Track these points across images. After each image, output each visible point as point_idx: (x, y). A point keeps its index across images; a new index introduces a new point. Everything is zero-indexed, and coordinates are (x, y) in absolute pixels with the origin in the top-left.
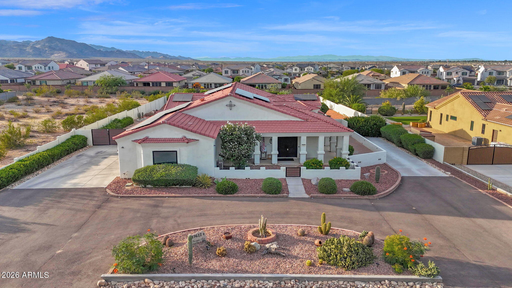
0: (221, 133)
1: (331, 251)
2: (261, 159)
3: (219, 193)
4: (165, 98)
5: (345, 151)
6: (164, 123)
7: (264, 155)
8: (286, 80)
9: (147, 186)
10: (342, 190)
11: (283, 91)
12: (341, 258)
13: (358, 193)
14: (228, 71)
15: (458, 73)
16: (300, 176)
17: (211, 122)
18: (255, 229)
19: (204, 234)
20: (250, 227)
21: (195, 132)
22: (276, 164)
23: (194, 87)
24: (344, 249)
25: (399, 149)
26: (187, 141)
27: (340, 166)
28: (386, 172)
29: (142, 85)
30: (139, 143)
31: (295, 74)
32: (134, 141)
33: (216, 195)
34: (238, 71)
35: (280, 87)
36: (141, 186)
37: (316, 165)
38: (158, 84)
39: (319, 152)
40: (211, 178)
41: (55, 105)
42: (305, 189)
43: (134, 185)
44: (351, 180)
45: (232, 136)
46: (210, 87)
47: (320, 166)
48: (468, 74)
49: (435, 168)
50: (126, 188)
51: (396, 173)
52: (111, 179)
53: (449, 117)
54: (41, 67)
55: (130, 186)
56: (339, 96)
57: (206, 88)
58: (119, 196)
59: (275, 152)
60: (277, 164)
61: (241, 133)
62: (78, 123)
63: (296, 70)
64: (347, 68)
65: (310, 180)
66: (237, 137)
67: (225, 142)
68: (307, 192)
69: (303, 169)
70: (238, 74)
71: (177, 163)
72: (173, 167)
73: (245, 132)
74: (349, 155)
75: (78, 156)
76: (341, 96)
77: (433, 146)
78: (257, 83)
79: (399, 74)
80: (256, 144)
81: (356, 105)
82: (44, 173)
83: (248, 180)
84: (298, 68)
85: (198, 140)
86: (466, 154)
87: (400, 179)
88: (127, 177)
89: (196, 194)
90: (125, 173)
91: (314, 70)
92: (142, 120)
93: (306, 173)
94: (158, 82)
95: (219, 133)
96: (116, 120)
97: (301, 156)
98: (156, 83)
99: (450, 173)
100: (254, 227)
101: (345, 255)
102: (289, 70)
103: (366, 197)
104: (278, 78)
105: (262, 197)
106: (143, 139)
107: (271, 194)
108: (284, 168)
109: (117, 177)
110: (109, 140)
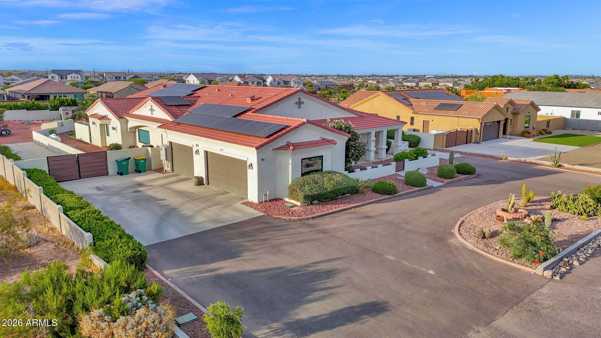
6: (308, 122)
16: (404, 170)
30: (293, 150)
32: (277, 149)
55: (294, 206)
58: (310, 218)
64: (111, 77)
71: (323, 171)
88: (268, 199)
90: (266, 195)
105: (418, 191)
106: (289, 146)
107: (422, 187)
108: (394, 163)
109: (243, 204)
110: (79, 171)
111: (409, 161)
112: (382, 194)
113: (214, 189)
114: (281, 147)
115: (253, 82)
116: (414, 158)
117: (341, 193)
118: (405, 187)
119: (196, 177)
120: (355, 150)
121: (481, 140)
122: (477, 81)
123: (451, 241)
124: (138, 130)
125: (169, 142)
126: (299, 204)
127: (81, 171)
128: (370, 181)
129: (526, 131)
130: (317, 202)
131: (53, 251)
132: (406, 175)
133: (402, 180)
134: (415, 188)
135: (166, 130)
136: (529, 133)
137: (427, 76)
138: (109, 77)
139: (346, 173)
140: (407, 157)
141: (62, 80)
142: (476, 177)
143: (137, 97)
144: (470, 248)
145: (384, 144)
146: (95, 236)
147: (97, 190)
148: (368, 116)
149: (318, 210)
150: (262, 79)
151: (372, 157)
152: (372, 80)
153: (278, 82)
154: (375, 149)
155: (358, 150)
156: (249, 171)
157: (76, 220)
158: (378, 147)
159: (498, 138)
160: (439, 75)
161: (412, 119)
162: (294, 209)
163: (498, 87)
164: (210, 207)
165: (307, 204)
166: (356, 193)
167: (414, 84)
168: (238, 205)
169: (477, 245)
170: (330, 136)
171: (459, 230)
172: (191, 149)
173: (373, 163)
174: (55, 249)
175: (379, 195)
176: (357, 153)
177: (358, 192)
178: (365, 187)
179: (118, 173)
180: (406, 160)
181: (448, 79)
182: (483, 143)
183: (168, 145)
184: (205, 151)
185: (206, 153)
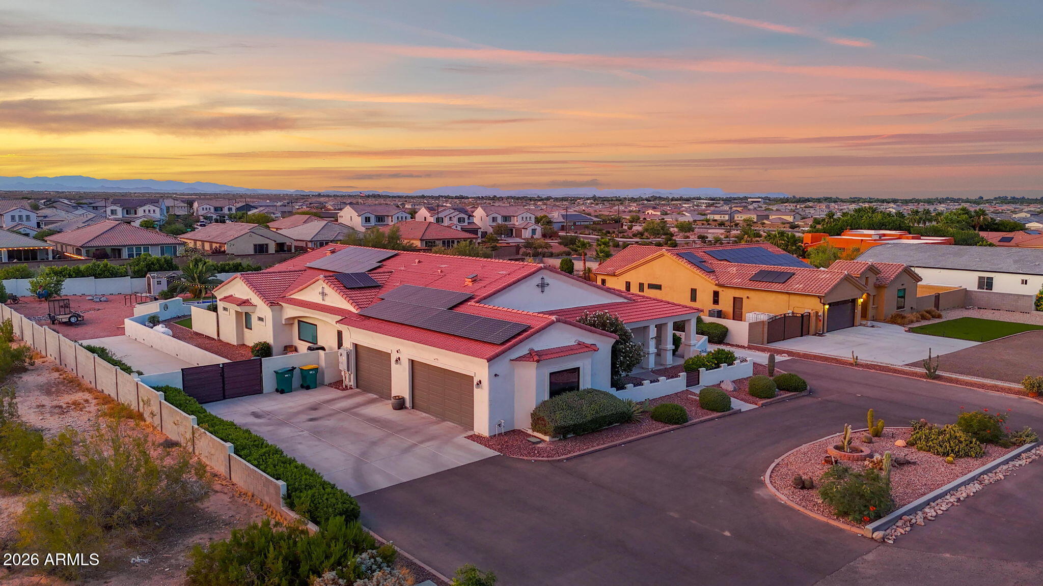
5: (694, 341)
6: (558, 320)
16: (699, 384)
18: (830, 447)
30: (537, 361)
32: (516, 360)
39: (669, 347)
53: (646, 286)
55: (540, 442)
58: (565, 459)
64: (206, 208)
71: (579, 389)
86: (766, 328)
88: (503, 431)
90: (500, 425)
99: (786, 355)
105: (718, 418)
106: (533, 354)
107: (724, 411)
108: (683, 375)
109: (468, 437)
110: (223, 387)
111: (706, 370)
112: (666, 423)
113: (422, 416)
114: (522, 357)
115: (450, 218)
116: (713, 365)
117: (606, 422)
118: (700, 411)
119: (396, 397)
120: (625, 357)
121: (825, 330)
122: (830, 217)
123: (760, 492)
124: (299, 321)
125: (353, 343)
126: (547, 438)
127: (226, 388)
128: (647, 403)
129: (898, 315)
130: (572, 435)
131: (230, 505)
132: (700, 393)
133: (696, 400)
134: (715, 413)
135: (349, 327)
136: (903, 317)
137: (749, 200)
138: (203, 209)
139: (613, 391)
140: (704, 365)
141: (127, 216)
142: (807, 396)
143: (292, 268)
144: (782, 502)
145: (668, 342)
146: (289, 486)
147: (256, 417)
148: (644, 300)
149: (575, 448)
150: (466, 212)
151: (651, 362)
152: (654, 208)
153: (493, 218)
154: (656, 351)
155: (629, 357)
156: (476, 391)
157: (256, 463)
158: (660, 347)
159: (853, 326)
160: (772, 196)
161: (716, 294)
162: (540, 445)
163: (865, 229)
164: (422, 442)
165: (558, 439)
166: (627, 422)
167: (727, 217)
168: (461, 439)
169: (793, 498)
170: (589, 338)
171: (771, 476)
172: (388, 355)
173: (653, 371)
174: (231, 502)
175: (661, 425)
176: (628, 360)
177: (630, 420)
178: (641, 412)
179: (277, 390)
180: (702, 370)
181: (786, 204)
182: (827, 334)
183: (351, 348)
184: (409, 359)
185: (412, 362)
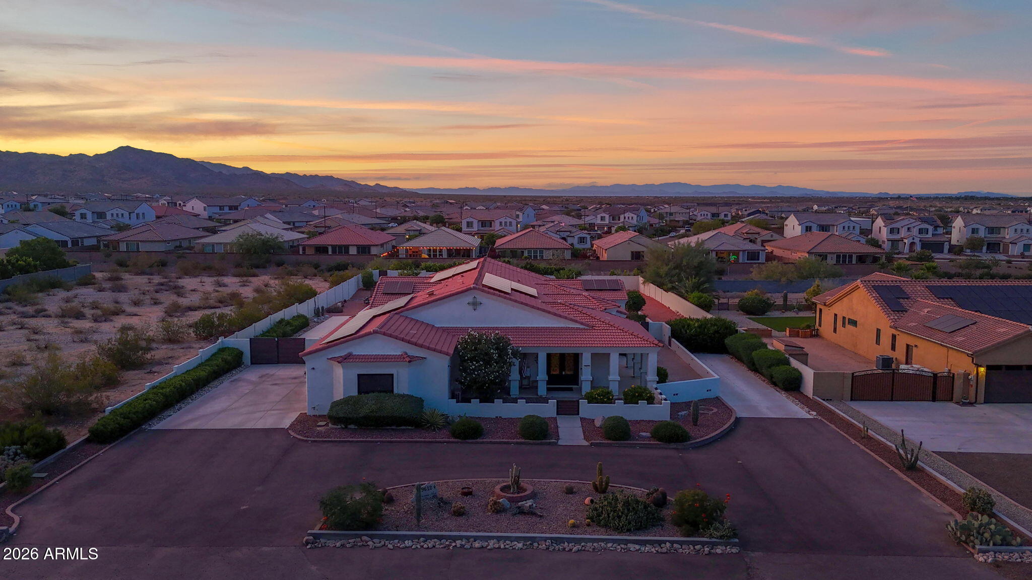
0: (459, 346)
1: (602, 508)
2: (520, 388)
3: (456, 438)
4: (358, 278)
5: (652, 376)
6: (375, 332)
7: (525, 382)
8: (582, 240)
9: (349, 426)
10: (639, 436)
11: (573, 264)
12: (614, 518)
13: (660, 440)
14: (472, 222)
15: (912, 230)
16: (578, 415)
17: (445, 330)
18: (505, 484)
19: (435, 487)
20: (499, 483)
21: (421, 346)
22: (543, 396)
23: (410, 255)
24: (620, 506)
25: (751, 374)
26: (408, 359)
27: (640, 400)
28: (715, 410)
29: (312, 251)
30: (339, 362)
31: (601, 227)
32: (331, 359)
33: (451, 440)
34: (492, 222)
35: (568, 255)
36: (339, 427)
37: (602, 397)
38: (342, 249)
39: (611, 378)
40: (443, 415)
41: (163, 290)
42: (584, 433)
43: (330, 425)
44: (656, 421)
45: (476, 352)
46: (440, 255)
47: (609, 399)
48: (930, 232)
49: (797, 405)
50: (318, 428)
51: (729, 410)
52: (293, 417)
53: (847, 321)
54: (122, 215)
55: (324, 426)
56: (673, 276)
57: (432, 257)
58: (309, 441)
59: (542, 376)
60: (545, 396)
61: (489, 347)
62: (219, 326)
63: (602, 219)
65: (593, 420)
66: (483, 353)
67: (465, 361)
68: (586, 438)
69: (583, 403)
70: (491, 229)
71: (393, 393)
72: (387, 398)
73: (496, 346)
74: (658, 382)
75: (232, 381)
76: (676, 278)
77: (800, 369)
78: (525, 249)
79: (798, 230)
80: (512, 363)
81: (696, 294)
82: (189, 406)
83: (498, 419)
84: (607, 216)
85: (425, 358)
86: (849, 382)
87: (732, 420)
88: (317, 414)
89: (421, 438)
90: (314, 408)
91: (639, 219)
92: (322, 320)
93: (586, 409)
94: (344, 245)
95: (456, 347)
96: (281, 321)
97: (583, 383)
98: (340, 247)
99: (815, 413)
100: (504, 482)
101: (620, 514)
102: (589, 219)
103: (673, 445)
104: (568, 236)
108: (553, 402)
109: (302, 414)
111: (589, 403)
114: (335, 357)
115: (909, 229)
121: (981, 400)
127: (279, 356)
139: (452, 401)
151: (585, 389)
153: (973, 229)
161: (894, 338)
170: (419, 352)
180: (582, 401)
182: (982, 405)
